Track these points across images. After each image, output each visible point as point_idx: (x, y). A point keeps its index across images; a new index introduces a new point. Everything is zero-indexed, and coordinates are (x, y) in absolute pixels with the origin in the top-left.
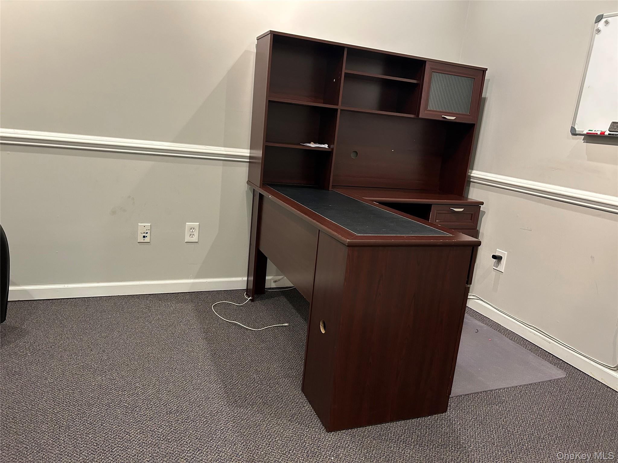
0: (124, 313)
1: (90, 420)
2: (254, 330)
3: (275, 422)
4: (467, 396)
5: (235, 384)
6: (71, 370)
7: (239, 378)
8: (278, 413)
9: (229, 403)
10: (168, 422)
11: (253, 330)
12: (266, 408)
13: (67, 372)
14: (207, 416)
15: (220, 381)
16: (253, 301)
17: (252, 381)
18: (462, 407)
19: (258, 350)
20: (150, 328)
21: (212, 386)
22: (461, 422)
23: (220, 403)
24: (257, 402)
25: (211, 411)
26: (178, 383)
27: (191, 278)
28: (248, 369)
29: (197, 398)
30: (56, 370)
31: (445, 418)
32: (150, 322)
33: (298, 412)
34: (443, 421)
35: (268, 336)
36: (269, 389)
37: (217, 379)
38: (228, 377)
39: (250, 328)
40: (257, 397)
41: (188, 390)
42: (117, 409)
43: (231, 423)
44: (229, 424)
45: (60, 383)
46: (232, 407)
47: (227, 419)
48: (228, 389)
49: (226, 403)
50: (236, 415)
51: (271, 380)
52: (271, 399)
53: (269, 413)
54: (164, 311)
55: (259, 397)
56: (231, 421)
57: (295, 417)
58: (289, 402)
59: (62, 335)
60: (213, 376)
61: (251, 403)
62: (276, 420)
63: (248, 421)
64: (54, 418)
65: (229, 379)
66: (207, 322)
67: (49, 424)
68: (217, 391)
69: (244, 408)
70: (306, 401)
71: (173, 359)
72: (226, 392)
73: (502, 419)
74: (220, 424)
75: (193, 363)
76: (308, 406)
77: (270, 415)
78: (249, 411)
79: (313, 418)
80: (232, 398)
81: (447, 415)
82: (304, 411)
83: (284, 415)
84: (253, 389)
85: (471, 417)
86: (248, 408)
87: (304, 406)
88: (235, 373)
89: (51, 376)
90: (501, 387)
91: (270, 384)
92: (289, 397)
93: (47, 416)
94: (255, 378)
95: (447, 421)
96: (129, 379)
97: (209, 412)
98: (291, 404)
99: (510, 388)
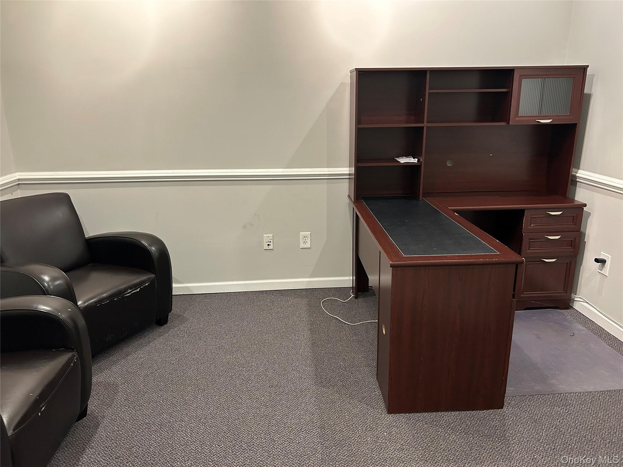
0: (254, 306)
1: (218, 386)
2: (351, 325)
3: (348, 401)
4: (532, 396)
5: (324, 368)
6: (211, 349)
7: (329, 364)
8: (352, 394)
9: (316, 383)
10: (269, 393)
11: (349, 324)
12: (344, 390)
13: (208, 351)
14: (298, 391)
15: (313, 365)
16: (357, 299)
17: (338, 368)
18: (521, 406)
19: (350, 342)
20: (270, 319)
21: (306, 368)
22: (515, 418)
23: (310, 382)
24: (338, 384)
25: (302, 388)
26: (282, 365)
27: (307, 278)
28: (337, 358)
29: (293, 377)
30: (202, 349)
31: (500, 414)
32: (271, 314)
33: (369, 396)
34: (496, 416)
35: (361, 330)
36: (350, 375)
37: (312, 364)
38: (320, 362)
39: (347, 323)
40: (339, 380)
41: (288, 371)
42: (237, 380)
43: (314, 399)
44: (312, 399)
45: (203, 359)
46: (318, 387)
47: (311, 395)
48: (318, 372)
49: (314, 383)
50: (319, 393)
51: (354, 368)
52: (350, 383)
53: (345, 394)
54: (283, 305)
55: (341, 381)
56: (314, 397)
57: (365, 399)
58: (363, 386)
59: (209, 322)
60: (309, 361)
61: (333, 385)
62: (349, 400)
63: (327, 399)
64: (196, 383)
65: (321, 364)
66: (315, 315)
67: (193, 387)
68: (309, 373)
69: (327, 388)
70: (378, 388)
71: (282, 345)
72: (316, 375)
73: (559, 420)
74: (306, 398)
75: (296, 350)
76: (378, 392)
77: (346, 395)
78: (330, 391)
79: (379, 401)
80: (319, 380)
81: (503, 411)
82: (374, 395)
83: (356, 397)
84: (337, 373)
85: (527, 416)
86: (330, 389)
87: (375, 391)
88: (326, 360)
89: (198, 353)
90: (573, 391)
91: (352, 371)
92: (365, 382)
93: (192, 381)
94: (341, 365)
95: (501, 416)
96: (248, 359)
97: (299, 389)
98: (365, 388)
99: (583, 393)
